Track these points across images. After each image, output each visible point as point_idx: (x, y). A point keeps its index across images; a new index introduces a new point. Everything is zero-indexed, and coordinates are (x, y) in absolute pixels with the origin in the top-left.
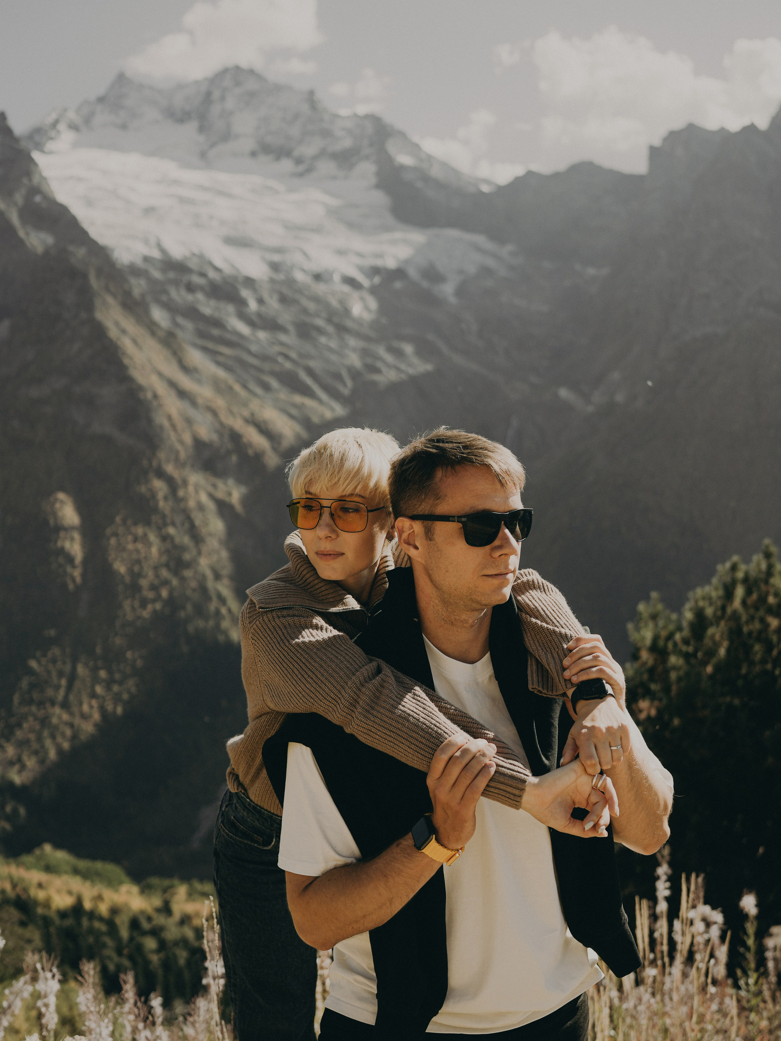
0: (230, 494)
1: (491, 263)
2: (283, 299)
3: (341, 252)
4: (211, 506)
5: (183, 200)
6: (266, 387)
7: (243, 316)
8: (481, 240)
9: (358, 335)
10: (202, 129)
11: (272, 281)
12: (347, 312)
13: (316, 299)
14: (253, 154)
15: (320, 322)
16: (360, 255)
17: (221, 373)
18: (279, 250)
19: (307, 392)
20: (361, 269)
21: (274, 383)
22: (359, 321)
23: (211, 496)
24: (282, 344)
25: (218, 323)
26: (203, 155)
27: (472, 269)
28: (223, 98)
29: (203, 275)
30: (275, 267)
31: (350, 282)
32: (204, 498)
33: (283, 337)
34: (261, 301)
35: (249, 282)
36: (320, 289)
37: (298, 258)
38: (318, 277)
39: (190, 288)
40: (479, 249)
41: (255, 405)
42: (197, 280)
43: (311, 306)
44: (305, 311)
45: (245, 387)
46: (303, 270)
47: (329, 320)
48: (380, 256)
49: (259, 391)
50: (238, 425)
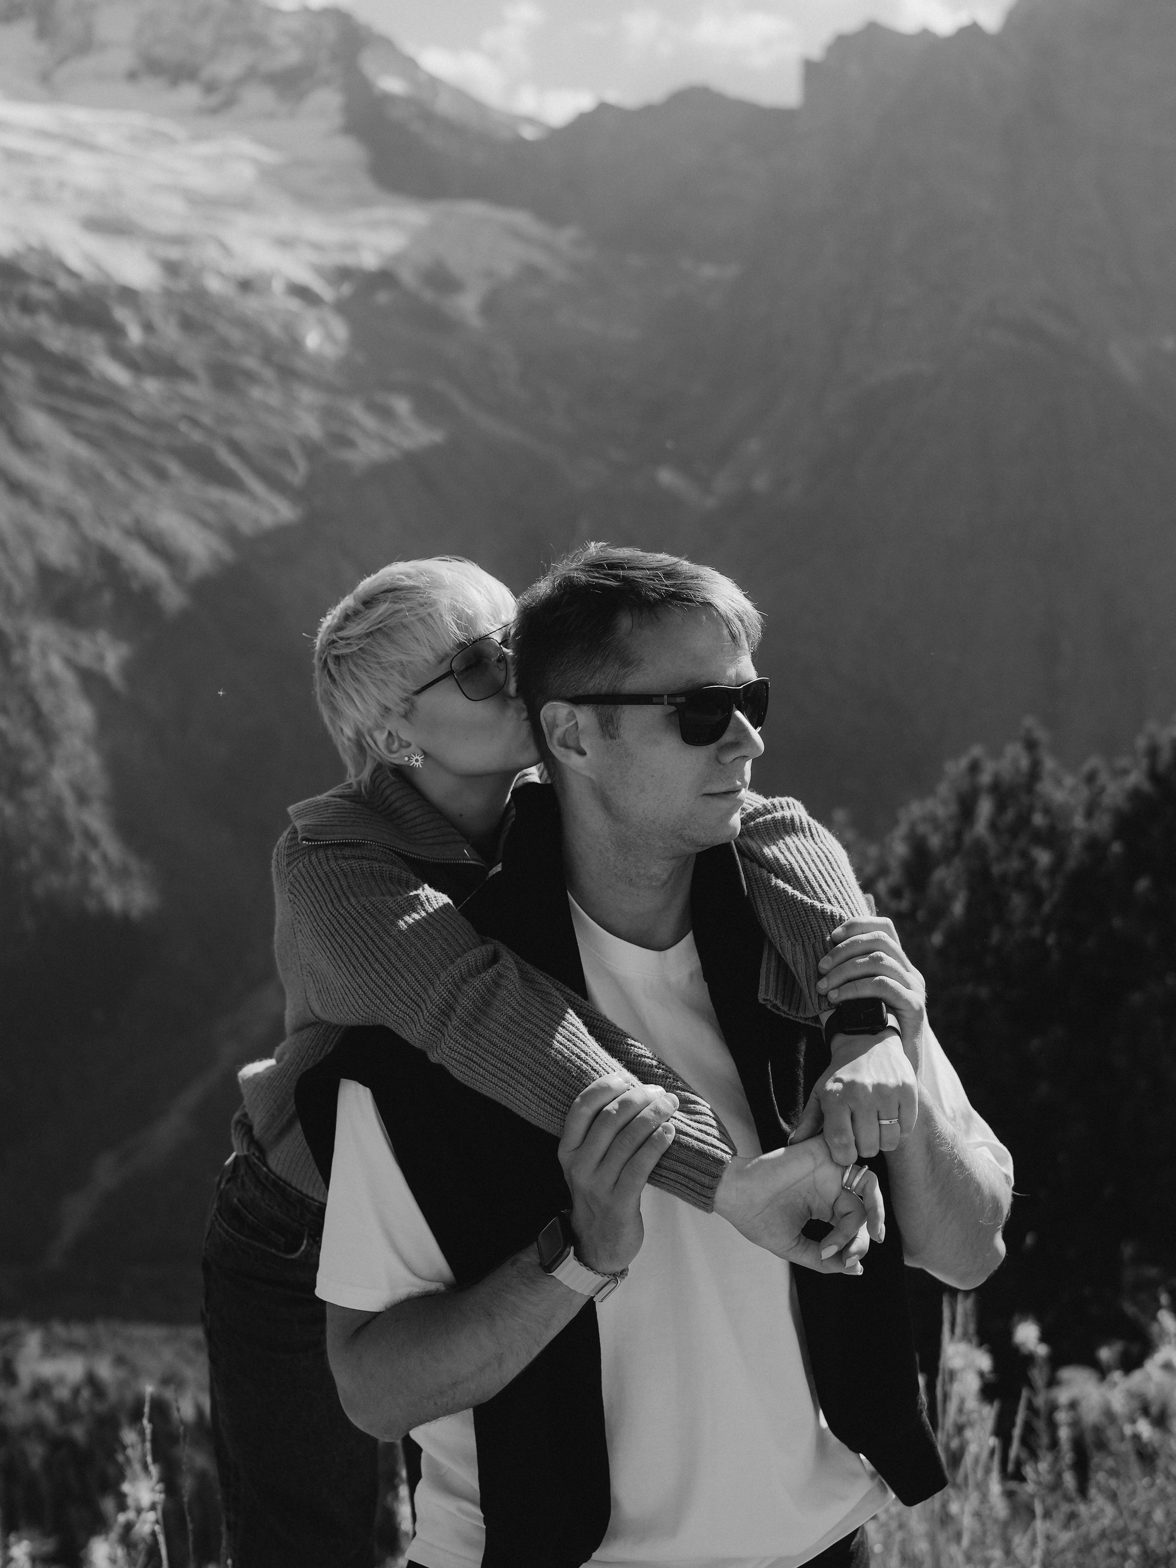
0: (101, 658)
1: (539, 258)
2: (188, 324)
3: (285, 243)
4: (69, 678)
5: (12, 156)
6: (161, 474)
7: (118, 353)
8: (522, 219)
9: (317, 384)
10: (43, 32)
11: (167, 293)
12: (296, 344)
13: (243, 323)
14: (132, 76)
15: (250, 362)
16: (316, 246)
17: (82, 451)
18: (179, 240)
19: (229, 480)
20: (319, 270)
21: (174, 468)
22: (317, 360)
23: (69, 662)
24: (187, 400)
25: (76, 366)
26: (45, 78)
27: (507, 269)
29: (48, 283)
30: (172, 268)
31: (301, 292)
32: (56, 665)
33: (186, 389)
34: (148, 327)
35: (128, 295)
36: (251, 305)
37: (211, 253)
38: (246, 285)
39: (27, 306)
40: (519, 236)
41: (141, 506)
42: (37, 292)
43: (236, 335)
44: (225, 344)
45: (123, 473)
46: (220, 274)
47: (267, 358)
48: (351, 247)
49: (148, 480)
50: (113, 539)
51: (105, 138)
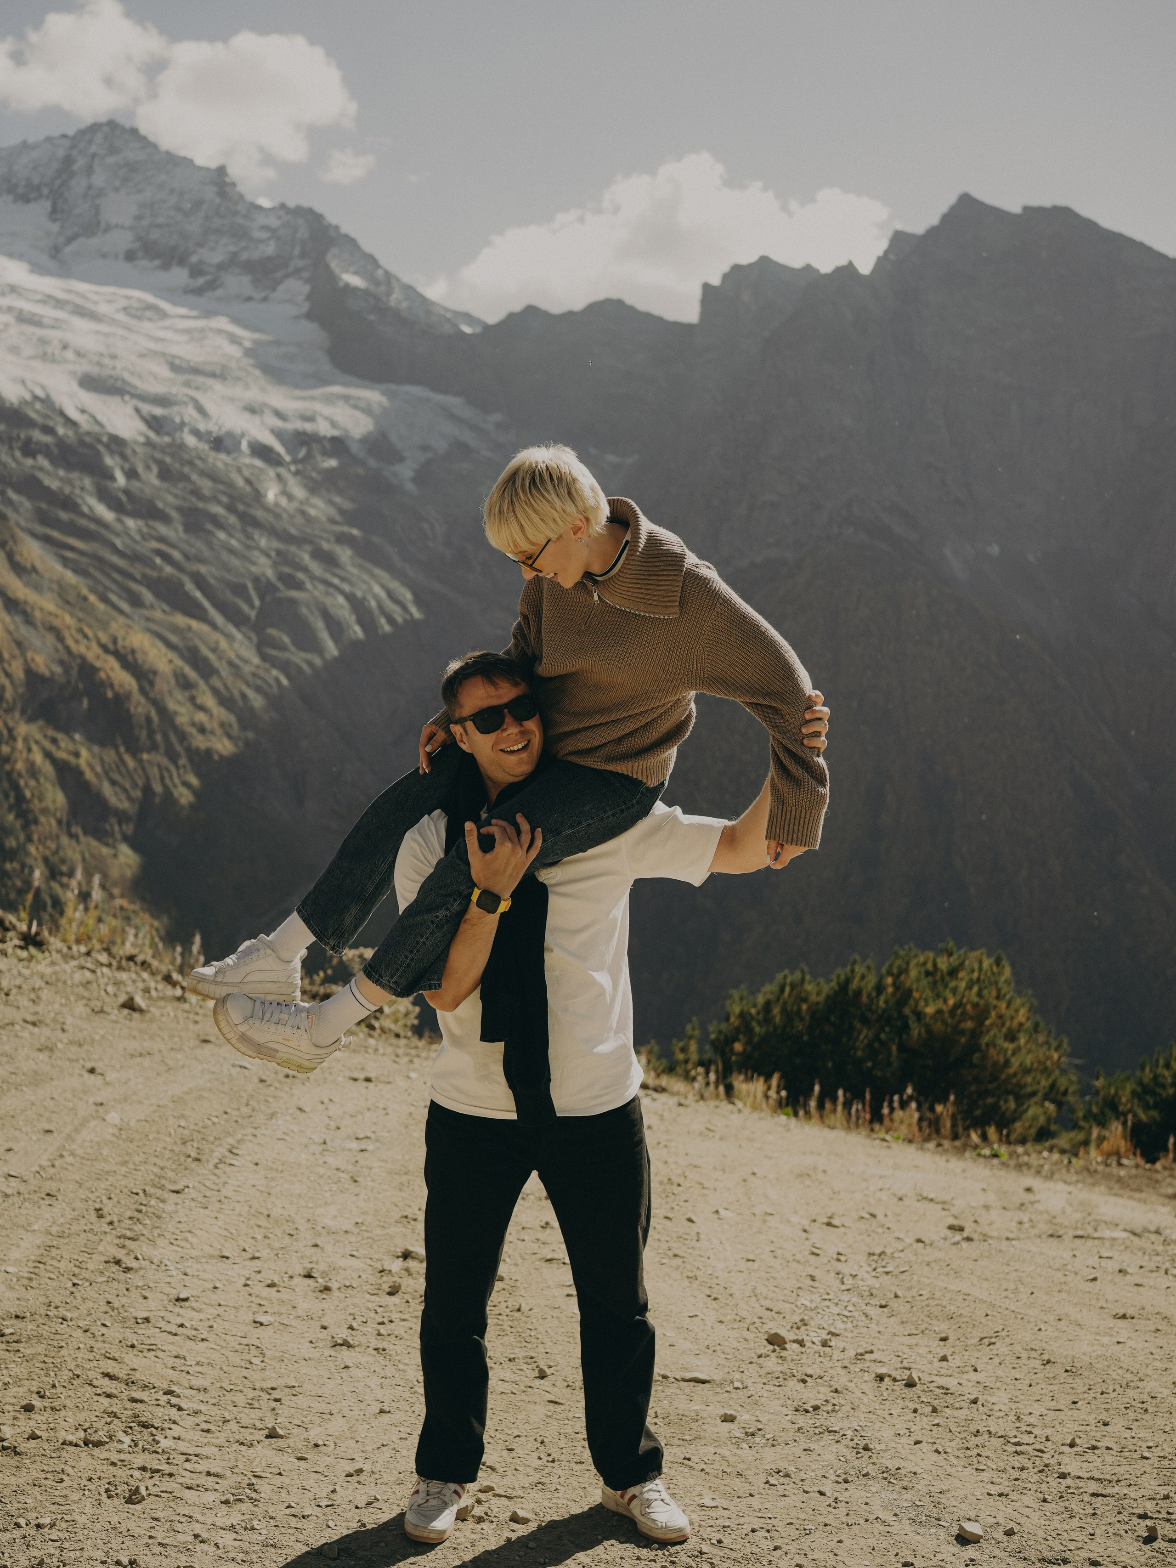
0: (77, 755)
1: (469, 438)
2: (165, 474)
3: (252, 410)
4: (48, 769)
5: (22, 318)
6: (136, 601)
7: (104, 495)
8: (454, 402)
9: (274, 533)
10: (54, 213)
11: (149, 443)
12: (258, 496)
13: (213, 476)
14: (130, 256)
15: (217, 510)
16: (279, 414)
17: (70, 577)
18: (162, 401)
19: (194, 611)
20: (278, 434)
21: (148, 596)
22: (275, 512)
23: (48, 755)
24: (161, 539)
25: (69, 504)
26: (55, 252)
27: (441, 446)
28: (89, 170)
29: (48, 430)
30: (154, 423)
31: (262, 451)
32: (38, 757)
33: (163, 529)
34: (132, 474)
35: (117, 444)
36: (220, 461)
37: (190, 413)
38: (218, 443)
39: (29, 449)
40: (452, 417)
41: (117, 626)
42: (38, 436)
43: (206, 486)
44: (196, 492)
45: (104, 599)
46: (196, 433)
47: (231, 508)
48: (310, 418)
49: (125, 606)
50: (92, 653)
51: (103, 308)
